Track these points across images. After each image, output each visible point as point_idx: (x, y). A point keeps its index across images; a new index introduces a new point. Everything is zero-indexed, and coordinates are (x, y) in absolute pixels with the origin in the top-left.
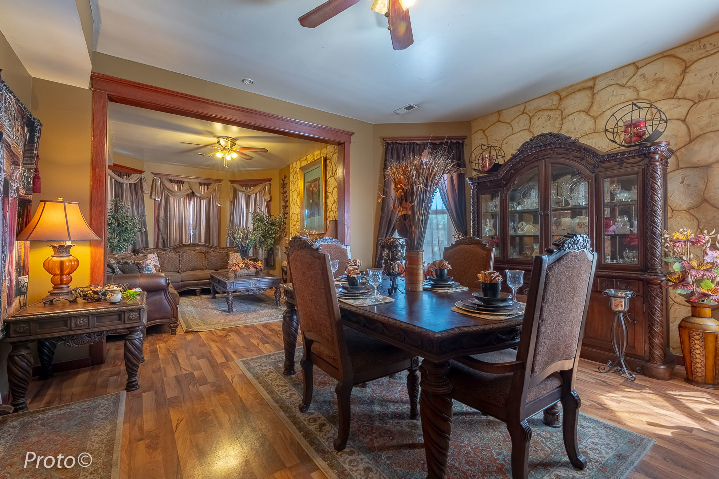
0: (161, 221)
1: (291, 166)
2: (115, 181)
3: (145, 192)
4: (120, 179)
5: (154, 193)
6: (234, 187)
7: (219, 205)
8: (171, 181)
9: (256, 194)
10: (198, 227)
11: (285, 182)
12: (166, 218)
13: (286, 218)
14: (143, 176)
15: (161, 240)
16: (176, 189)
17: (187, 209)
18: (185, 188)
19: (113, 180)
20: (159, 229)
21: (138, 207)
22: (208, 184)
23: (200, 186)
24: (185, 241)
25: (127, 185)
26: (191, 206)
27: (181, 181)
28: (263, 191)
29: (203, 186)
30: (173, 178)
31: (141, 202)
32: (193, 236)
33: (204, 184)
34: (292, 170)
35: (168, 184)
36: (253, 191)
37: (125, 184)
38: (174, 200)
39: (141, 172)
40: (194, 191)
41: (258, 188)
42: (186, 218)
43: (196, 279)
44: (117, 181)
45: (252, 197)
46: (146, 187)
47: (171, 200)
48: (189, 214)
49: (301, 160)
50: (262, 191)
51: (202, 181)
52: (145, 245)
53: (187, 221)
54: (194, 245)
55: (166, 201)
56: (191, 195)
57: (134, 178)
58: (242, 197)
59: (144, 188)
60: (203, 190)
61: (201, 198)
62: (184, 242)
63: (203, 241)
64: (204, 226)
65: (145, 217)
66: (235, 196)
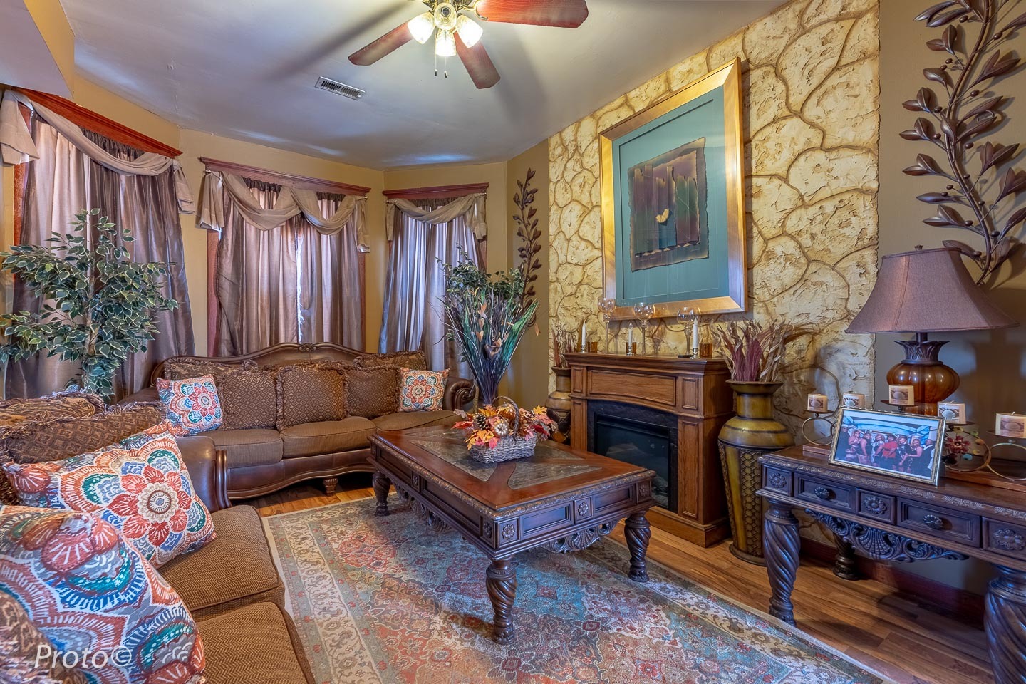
0: (226, 286)
1: (554, 141)
2: (93, 161)
3: (184, 206)
4: (106, 158)
5: (206, 211)
6: (396, 207)
7: (362, 250)
8: (250, 183)
9: (450, 222)
10: (315, 303)
11: (529, 189)
12: (237, 278)
13: (534, 278)
14: (175, 162)
15: (225, 335)
16: (262, 204)
17: (289, 257)
18: (283, 203)
19: (86, 159)
20: (220, 305)
21: (163, 246)
22: (338, 198)
23: (320, 202)
24: (286, 338)
25: (129, 180)
26: (299, 251)
27: (274, 185)
28: (468, 217)
29: (325, 202)
30: (253, 177)
31: (171, 231)
32: (303, 325)
33: (329, 197)
34: (559, 150)
35: (241, 190)
36: (444, 216)
37: (123, 177)
38: (257, 231)
39: (173, 153)
40: (307, 213)
41: (457, 208)
42: (287, 281)
43: (326, 449)
44: (96, 163)
45: (442, 229)
46: (186, 192)
47: (250, 231)
48: (293, 269)
49: (599, 113)
50: (464, 215)
51: (323, 190)
52: (183, 348)
53: (290, 288)
54: (306, 348)
55: (237, 233)
56: (299, 222)
57: (151, 164)
58: (415, 231)
59: (180, 196)
60: (323, 212)
61: (321, 230)
62: (282, 340)
63: (326, 338)
64: (329, 301)
65: (184, 274)
66: (399, 230)
